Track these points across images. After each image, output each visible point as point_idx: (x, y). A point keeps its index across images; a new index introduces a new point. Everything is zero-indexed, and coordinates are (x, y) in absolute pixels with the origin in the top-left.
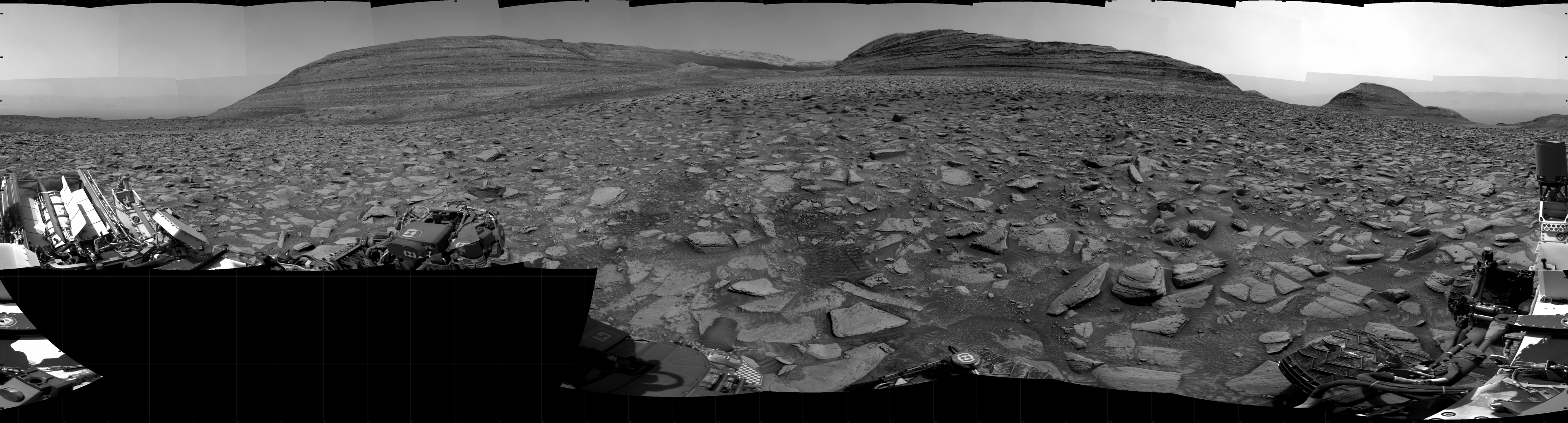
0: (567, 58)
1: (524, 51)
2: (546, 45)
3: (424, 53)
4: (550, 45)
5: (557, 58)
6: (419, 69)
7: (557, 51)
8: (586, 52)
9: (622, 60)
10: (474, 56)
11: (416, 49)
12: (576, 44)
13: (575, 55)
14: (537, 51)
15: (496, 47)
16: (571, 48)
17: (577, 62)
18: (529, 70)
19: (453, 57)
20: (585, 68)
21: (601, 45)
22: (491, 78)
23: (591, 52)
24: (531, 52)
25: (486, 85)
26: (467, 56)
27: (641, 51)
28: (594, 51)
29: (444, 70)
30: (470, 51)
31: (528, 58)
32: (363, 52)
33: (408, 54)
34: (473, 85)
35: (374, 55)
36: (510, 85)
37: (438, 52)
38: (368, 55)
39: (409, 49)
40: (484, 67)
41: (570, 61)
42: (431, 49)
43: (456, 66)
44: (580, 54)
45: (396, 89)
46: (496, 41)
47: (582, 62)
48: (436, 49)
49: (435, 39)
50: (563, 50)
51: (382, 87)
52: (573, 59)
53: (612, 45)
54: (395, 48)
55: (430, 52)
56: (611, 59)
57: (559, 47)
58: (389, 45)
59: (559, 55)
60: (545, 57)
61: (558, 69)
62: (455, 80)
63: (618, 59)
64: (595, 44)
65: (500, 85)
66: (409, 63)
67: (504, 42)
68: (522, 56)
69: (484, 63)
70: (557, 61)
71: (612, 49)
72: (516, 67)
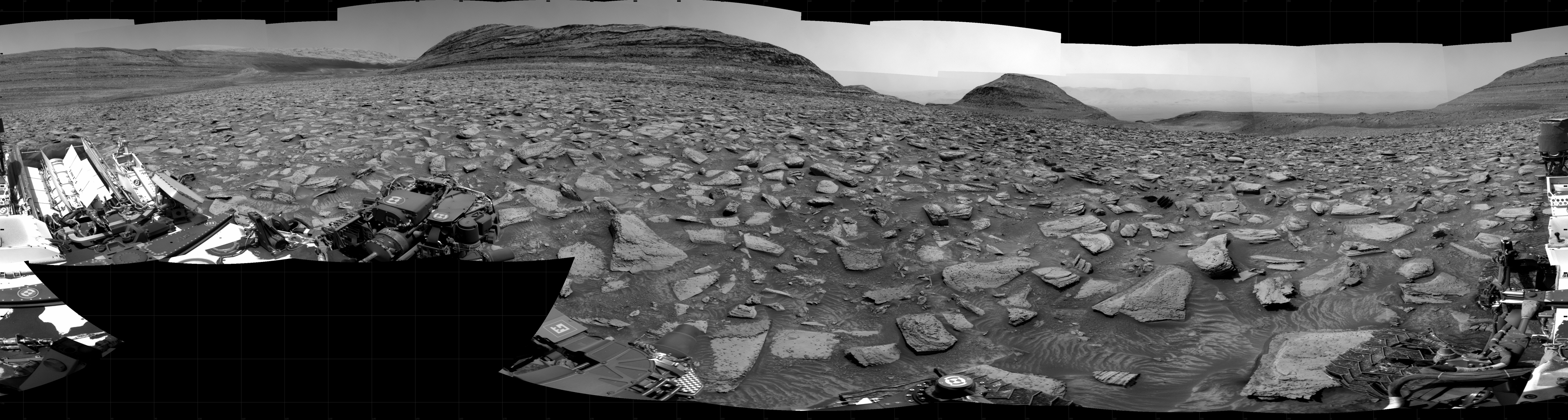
0: (159, 65)
1: (125, 61)
2: (143, 54)
3: (50, 63)
4: (146, 54)
5: (150, 65)
6: (48, 76)
7: (152, 60)
8: (176, 59)
9: (207, 64)
10: (87, 65)
11: (43, 58)
12: (168, 52)
13: (166, 62)
14: (135, 60)
15: (104, 58)
16: (164, 56)
17: (165, 68)
18: (126, 76)
19: (72, 65)
20: (170, 74)
21: (191, 51)
22: (99, 83)
23: (180, 58)
24: (130, 61)
25: (96, 88)
26: (82, 65)
27: (227, 56)
28: (183, 57)
29: (66, 77)
30: (85, 61)
31: (127, 66)
33: (37, 63)
34: (87, 88)
36: (112, 88)
37: (60, 62)
39: (37, 59)
40: (95, 74)
41: (160, 68)
42: (55, 59)
43: (74, 74)
44: (170, 61)
45: (36, 91)
46: (104, 52)
47: (169, 68)
48: (58, 59)
49: (57, 50)
50: (157, 59)
52: (163, 65)
53: (201, 51)
54: (27, 58)
55: (54, 62)
56: (197, 64)
57: (153, 56)
58: (22, 54)
59: (152, 62)
60: (140, 65)
61: (149, 75)
62: (74, 84)
63: (204, 64)
64: (186, 51)
65: (105, 88)
66: (40, 70)
67: (110, 53)
68: (123, 65)
69: (94, 70)
70: (149, 69)
71: (200, 55)
72: (118, 73)
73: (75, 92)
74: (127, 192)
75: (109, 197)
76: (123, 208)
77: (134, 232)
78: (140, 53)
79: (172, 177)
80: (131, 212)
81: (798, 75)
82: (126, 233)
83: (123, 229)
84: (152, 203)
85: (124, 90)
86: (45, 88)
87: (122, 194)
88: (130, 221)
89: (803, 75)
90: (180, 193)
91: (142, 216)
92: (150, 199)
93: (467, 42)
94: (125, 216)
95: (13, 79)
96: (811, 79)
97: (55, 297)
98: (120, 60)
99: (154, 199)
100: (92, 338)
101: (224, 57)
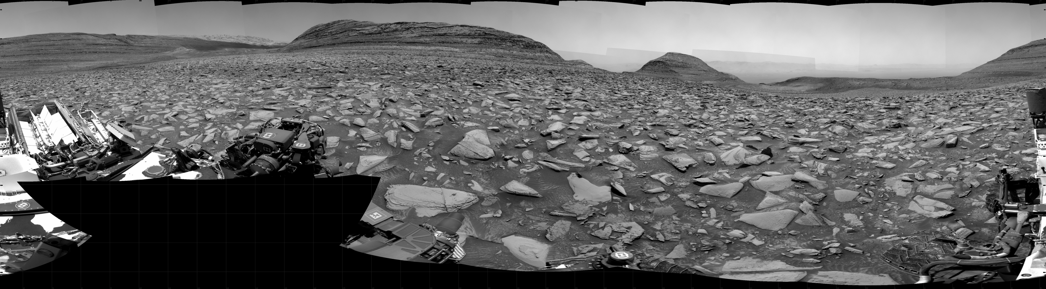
0: (118, 45)
1: (94, 42)
2: (106, 38)
3: (42, 43)
4: (109, 37)
5: (112, 45)
6: (41, 52)
7: (112, 41)
8: (128, 41)
9: (150, 45)
10: (68, 45)
11: (37, 40)
12: (123, 36)
13: (122, 43)
14: (101, 41)
15: (79, 40)
16: (120, 39)
17: (122, 47)
18: (96, 52)
19: (57, 45)
20: (126, 51)
21: (139, 36)
22: (77, 57)
23: (132, 41)
24: (98, 42)
25: (75, 61)
26: (64, 45)
27: (163, 39)
28: (134, 40)
29: (53, 53)
30: (66, 42)
31: (96, 46)
32: (7, 41)
33: (33, 43)
34: (69, 61)
35: (14, 43)
36: (87, 61)
37: (49, 42)
38: (10, 43)
39: (33, 40)
40: (74, 51)
41: (119, 47)
42: (45, 41)
43: (59, 51)
44: (125, 42)
45: (32, 62)
46: (79, 36)
47: (125, 47)
48: (47, 40)
49: (46, 35)
50: (116, 41)
51: (24, 61)
52: (120, 45)
53: (145, 36)
54: (25, 39)
55: (45, 42)
56: (143, 45)
57: (114, 39)
58: (22, 37)
59: (113, 43)
60: (105, 45)
61: (111, 52)
62: (60, 58)
63: (148, 45)
64: (135, 36)
65: (81, 61)
66: (35, 48)
67: (84, 37)
68: (93, 44)
69: (73, 48)
70: (112, 47)
71: (145, 38)
72: (90, 50)
73: (60, 63)
74: (89, 137)
75: (76, 140)
76: (86, 147)
77: (95, 163)
78: (104, 37)
79: (119, 125)
80: (92, 150)
81: (539, 54)
82: (90, 164)
83: (87, 162)
84: (105, 143)
85: (96, 62)
86: (39, 61)
87: (85, 137)
88: (91, 156)
89: (542, 54)
90: (125, 136)
91: (99, 153)
92: (104, 141)
93: (329, 31)
94: (88, 153)
95: (16, 55)
96: (546, 57)
97: (42, 208)
98: (91, 42)
99: (106, 141)
100: (70, 234)
101: (161, 40)
